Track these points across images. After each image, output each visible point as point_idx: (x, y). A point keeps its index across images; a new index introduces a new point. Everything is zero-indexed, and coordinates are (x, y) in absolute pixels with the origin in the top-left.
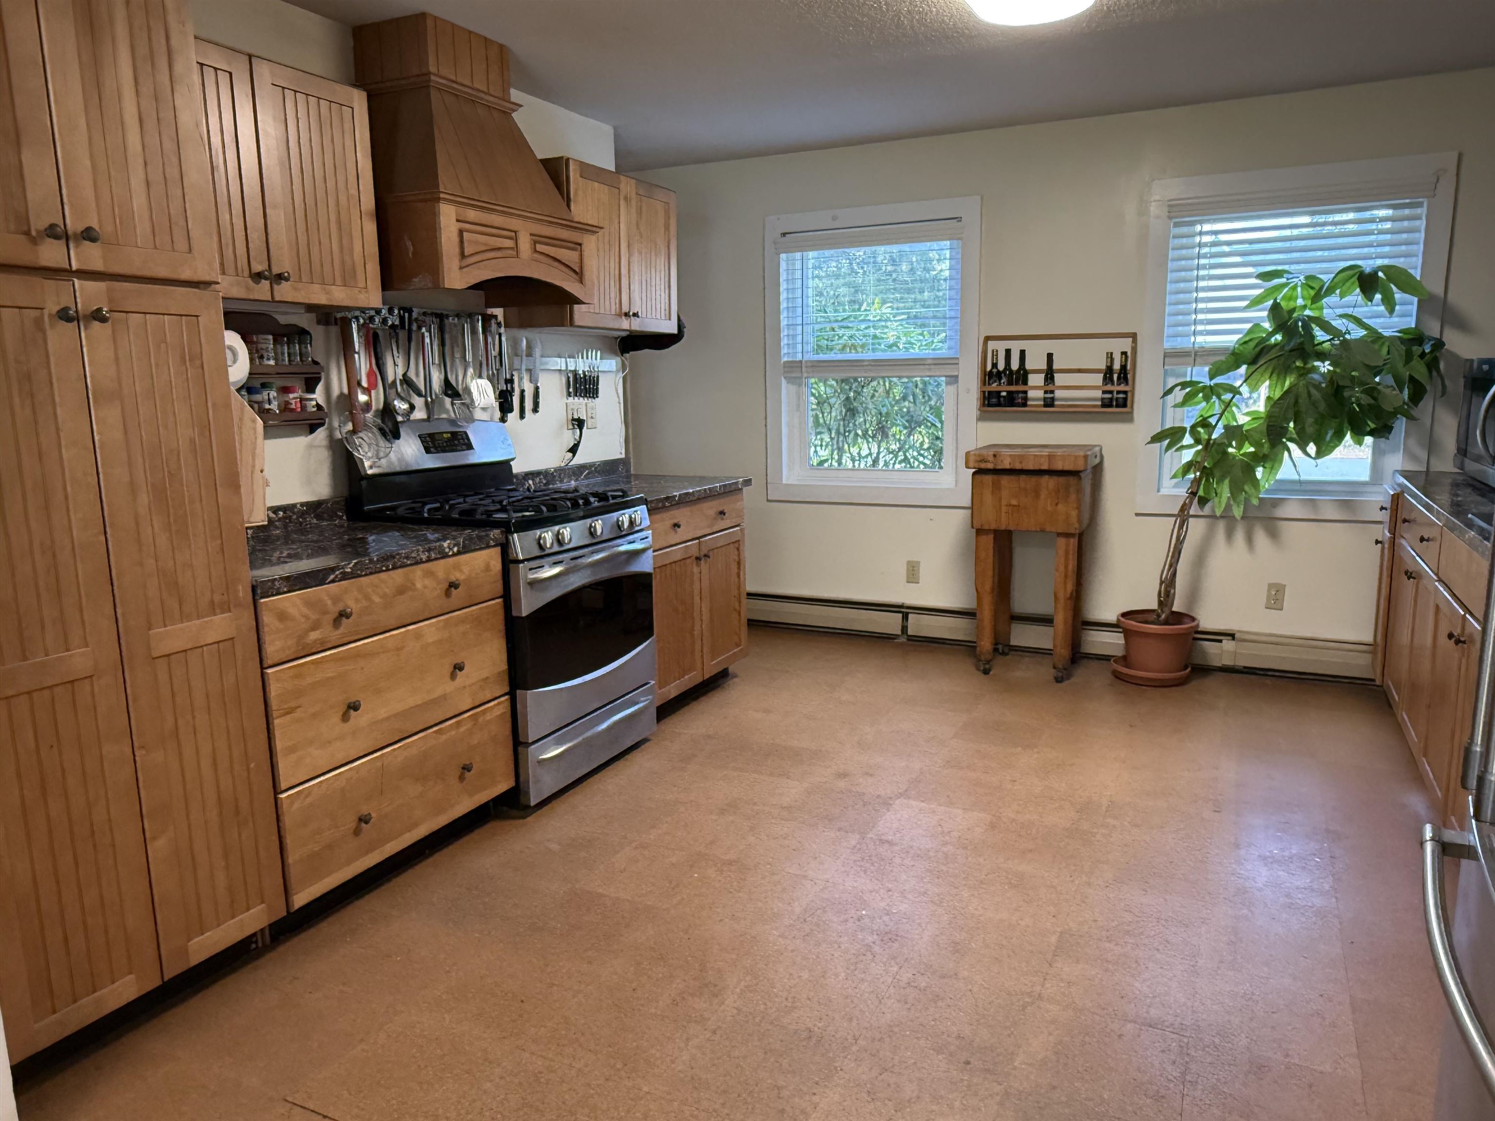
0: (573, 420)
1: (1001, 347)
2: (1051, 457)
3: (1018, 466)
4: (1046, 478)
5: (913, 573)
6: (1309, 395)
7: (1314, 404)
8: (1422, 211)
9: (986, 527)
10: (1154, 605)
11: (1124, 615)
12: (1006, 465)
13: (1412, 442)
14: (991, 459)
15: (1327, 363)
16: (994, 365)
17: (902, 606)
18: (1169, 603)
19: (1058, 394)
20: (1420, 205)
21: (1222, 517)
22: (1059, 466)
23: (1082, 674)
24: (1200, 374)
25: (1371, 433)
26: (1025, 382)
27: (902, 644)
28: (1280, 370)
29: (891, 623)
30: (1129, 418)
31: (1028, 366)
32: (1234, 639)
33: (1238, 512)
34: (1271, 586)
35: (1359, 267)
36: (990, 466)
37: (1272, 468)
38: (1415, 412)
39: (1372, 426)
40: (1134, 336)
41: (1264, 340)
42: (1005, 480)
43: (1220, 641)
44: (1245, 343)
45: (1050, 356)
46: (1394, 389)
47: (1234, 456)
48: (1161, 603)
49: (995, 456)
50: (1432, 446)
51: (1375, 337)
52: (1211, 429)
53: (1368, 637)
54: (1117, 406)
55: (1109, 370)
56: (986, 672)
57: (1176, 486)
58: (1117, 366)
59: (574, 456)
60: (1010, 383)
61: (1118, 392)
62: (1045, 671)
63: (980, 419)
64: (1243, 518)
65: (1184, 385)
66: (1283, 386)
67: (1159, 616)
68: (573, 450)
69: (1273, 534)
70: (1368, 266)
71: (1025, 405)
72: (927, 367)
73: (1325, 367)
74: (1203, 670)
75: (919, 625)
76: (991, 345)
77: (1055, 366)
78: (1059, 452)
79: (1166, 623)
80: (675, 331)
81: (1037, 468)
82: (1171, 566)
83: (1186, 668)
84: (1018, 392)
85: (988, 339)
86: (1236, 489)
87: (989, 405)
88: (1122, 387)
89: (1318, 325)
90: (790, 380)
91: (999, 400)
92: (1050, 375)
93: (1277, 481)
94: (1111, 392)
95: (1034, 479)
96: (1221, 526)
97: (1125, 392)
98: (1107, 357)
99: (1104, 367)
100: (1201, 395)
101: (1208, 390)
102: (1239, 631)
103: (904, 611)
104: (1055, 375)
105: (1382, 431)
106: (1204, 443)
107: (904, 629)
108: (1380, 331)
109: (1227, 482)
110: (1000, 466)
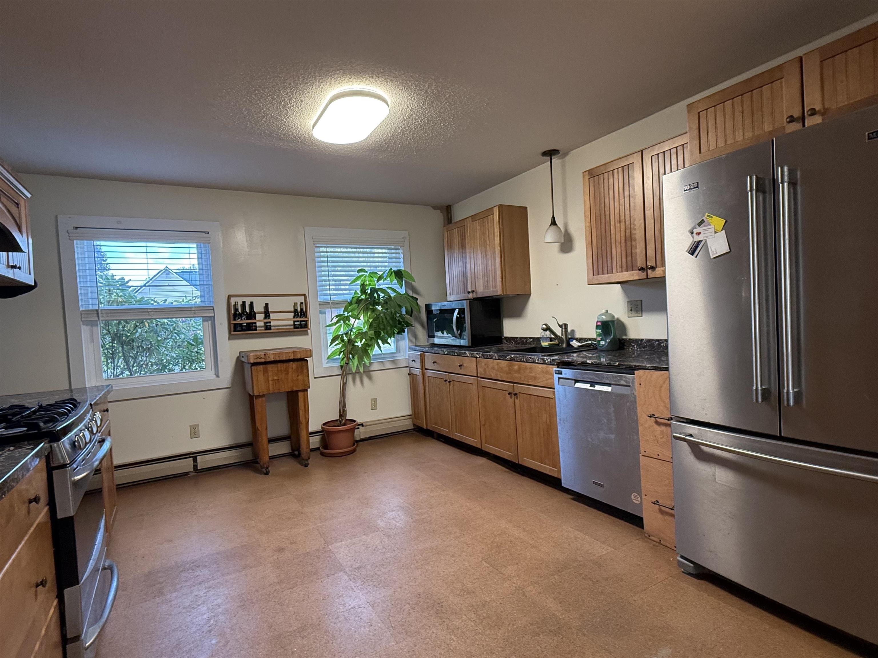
2: (294, 352)
4: (291, 363)
5: (194, 432)
8: (401, 251)
9: (261, 394)
11: (324, 424)
12: (272, 359)
17: (191, 453)
18: (343, 415)
19: (272, 323)
20: (398, 249)
21: (356, 373)
27: (194, 476)
29: (187, 465)
30: (307, 333)
31: (255, 310)
32: (363, 426)
33: (361, 370)
34: (372, 400)
35: (394, 270)
36: (262, 360)
37: (371, 350)
40: (305, 295)
41: (359, 298)
42: (270, 367)
44: (353, 298)
47: (358, 346)
49: (265, 355)
50: (415, 336)
51: (397, 296)
54: (301, 328)
56: (267, 473)
57: (328, 363)
58: (299, 309)
60: (247, 319)
61: (301, 321)
63: (231, 338)
67: (340, 422)
71: (256, 330)
72: (193, 312)
75: (203, 462)
76: (233, 300)
77: (270, 310)
79: (344, 424)
80: (33, 282)
81: (287, 358)
84: (252, 323)
85: (230, 296)
86: (360, 360)
87: (235, 331)
90: (85, 323)
91: (242, 328)
92: (267, 313)
94: (298, 321)
95: (285, 365)
97: (304, 321)
99: (293, 310)
101: (345, 318)
103: (194, 456)
104: (271, 314)
109: (356, 357)
110: (268, 360)
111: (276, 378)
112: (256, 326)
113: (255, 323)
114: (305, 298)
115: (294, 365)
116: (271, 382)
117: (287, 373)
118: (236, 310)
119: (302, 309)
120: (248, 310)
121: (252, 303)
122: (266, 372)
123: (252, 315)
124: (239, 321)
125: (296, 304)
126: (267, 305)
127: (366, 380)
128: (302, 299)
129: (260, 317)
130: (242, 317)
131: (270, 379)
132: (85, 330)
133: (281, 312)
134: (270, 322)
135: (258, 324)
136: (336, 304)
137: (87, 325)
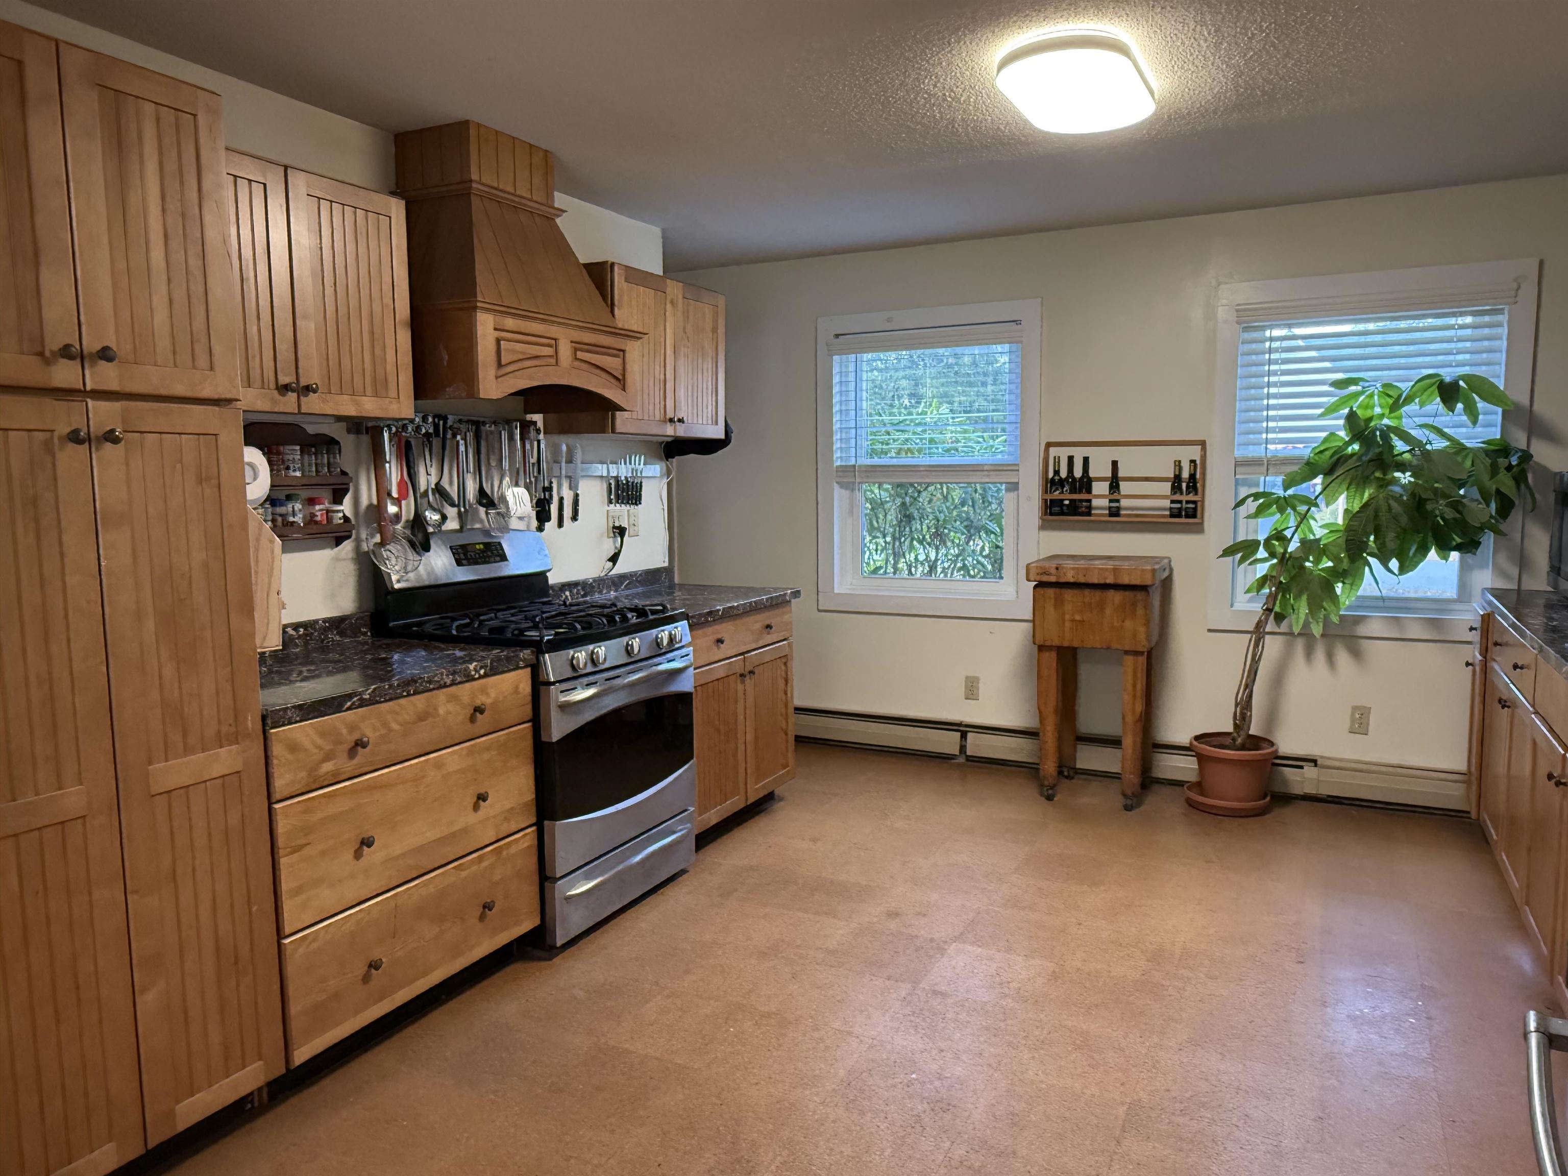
0: (614, 527)
1: (1063, 453)
2: (1115, 571)
3: (1082, 580)
4: (1111, 593)
5: (971, 690)
6: (1390, 509)
7: (1395, 518)
8: (1503, 318)
9: (1048, 643)
10: (1229, 728)
11: (1197, 738)
12: (1070, 577)
13: (1502, 559)
14: (1053, 571)
15: (1408, 474)
16: (1057, 472)
17: (960, 725)
18: (1245, 727)
19: (1124, 503)
20: (1500, 312)
21: (1299, 634)
22: (1125, 580)
23: (1154, 801)
24: (1274, 484)
25: (1457, 548)
26: (1089, 491)
27: (959, 765)
28: (1358, 481)
29: (948, 742)
30: (1199, 529)
31: (1092, 474)
32: (1316, 765)
33: (1317, 630)
34: (1355, 708)
35: (1437, 375)
36: (1053, 579)
37: (1352, 585)
38: (1503, 527)
39: (1459, 540)
40: (1203, 444)
41: (1340, 449)
42: (1068, 594)
43: (1301, 767)
44: (1321, 452)
45: (1115, 464)
46: (1480, 503)
47: (1311, 572)
48: (1236, 725)
49: (1057, 568)
50: (1523, 562)
51: (1460, 449)
52: (1286, 542)
53: (1462, 766)
54: (1187, 516)
55: (1177, 478)
56: (1050, 798)
57: (1251, 600)
58: (1185, 475)
59: (614, 564)
60: (1073, 491)
61: (1187, 502)
62: (1112, 797)
63: (1042, 528)
64: (1322, 635)
65: (1256, 496)
66: (1362, 498)
67: (1234, 740)
68: (614, 559)
69: (1356, 654)
70: (1448, 375)
71: (1089, 514)
72: (986, 473)
73: (1405, 478)
74: (1284, 799)
75: (977, 745)
76: (1053, 451)
77: (1121, 474)
78: (1126, 565)
79: (1243, 748)
80: (722, 436)
81: (1102, 582)
82: (1246, 686)
83: (1265, 797)
84: (1081, 501)
85: (1049, 445)
86: (1315, 606)
87: (1051, 514)
88: (1191, 497)
89: (1396, 435)
90: (842, 485)
91: (1062, 510)
92: (1114, 483)
93: (1359, 598)
94: (1180, 502)
95: (1098, 594)
96: (1300, 645)
97: (1195, 502)
98: (1175, 466)
99: (1172, 476)
100: (1275, 506)
101: (1282, 501)
102: (1322, 757)
103: (963, 729)
104: (1121, 483)
105: (1469, 546)
106: (1279, 556)
107: (963, 749)
108: (1462, 441)
109: (1304, 598)
110: (1062, 580)
111: (1078, 617)
112: (1090, 508)
113: (1089, 501)
114: (1204, 449)
117: (1102, 610)
119: (1192, 476)
120: (1078, 473)
121: (1086, 460)
122: (1060, 602)
123: (1086, 483)
125: (1178, 464)
128: (1194, 453)
129: (1100, 488)
131: (1067, 617)
133: (1147, 479)
134: (1118, 501)
135: (1095, 502)
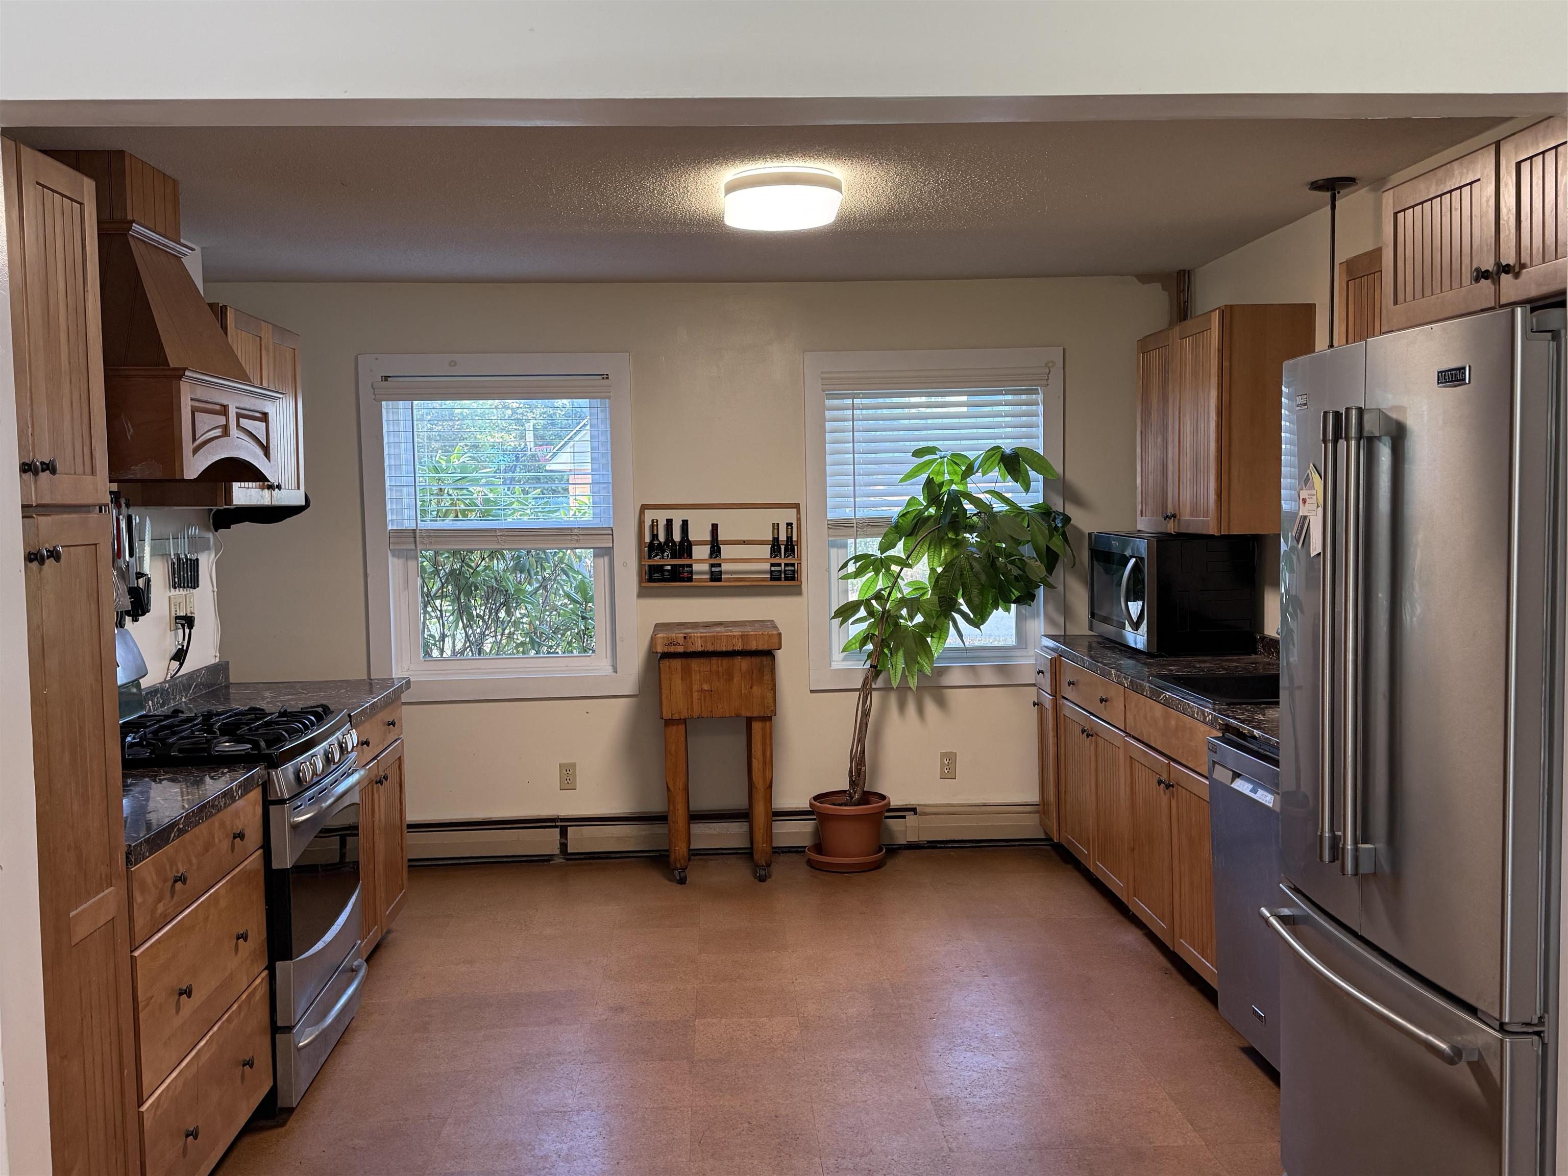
0: (177, 618)
2: (743, 637)
3: (710, 648)
4: (739, 660)
5: (567, 779)
8: (1039, 397)
9: (676, 717)
11: (816, 799)
12: (698, 647)
13: (1050, 608)
14: (681, 641)
17: (559, 819)
19: (725, 567)
20: (1035, 392)
21: (899, 689)
22: (753, 646)
26: (690, 556)
27: (562, 865)
29: (547, 842)
30: (798, 592)
31: (692, 537)
32: (916, 814)
33: (913, 683)
34: (943, 755)
35: (998, 448)
36: (680, 649)
37: (939, 638)
39: (1017, 593)
40: (797, 506)
41: (921, 512)
42: (695, 664)
43: (904, 817)
44: (904, 515)
46: (1037, 561)
47: (907, 627)
48: (853, 783)
49: (685, 638)
50: (1066, 611)
51: (1019, 512)
52: (883, 601)
53: (1035, 798)
54: (786, 579)
55: (776, 542)
56: (682, 881)
57: (845, 659)
58: (783, 537)
59: (181, 665)
60: (674, 556)
61: (786, 565)
63: (640, 595)
64: (916, 689)
65: (857, 558)
66: (940, 558)
67: (851, 796)
68: (180, 656)
69: (941, 702)
70: (1008, 446)
71: (690, 579)
72: (575, 537)
73: (972, 538)
75: (579, 840)
76: (649, 515)
77: (721, 538)
78: (748, 630)
79: (858, 803)
80: (303, 503)
81: (730, 649)
82: (859, 741)
83: (880, 850)
84: (683, 566)
85: (644, 508)
86: (911, 660)
87: (651, 580)
88: (790, 560)
89: (965, 498)
90: (397, 554)
91: (663, 576)
92: (715, 547)
94: (780, 565)
95: (725, 662)
97: (793, 565)
98: (773, 529)
99: (770, 538)
100: (872, 567)
101: (878, 562)
102: (919, 805)
103: (562, 824)
104: (721, 547)
105: (1026, 598)
106: (878, 616)
107: (564, 846)
108: (1019, 505)
109: (901, 653)
110: (691, 649)
111: (706, 687)
112: (691, 573)
113: (691, 566)
114: (798, 512)
115: (743, 664)
116: (696, 695)
117: (730, 678)
118: (654, 536)
119: (789, 538)
120: (677, 537)
121: (685, 523)
122: (687, 673)
123: (685, 548)
124: (657, 561)
125: (776, 527)
126: (715, 527)
127: (930, 707)
128: (790, 515)
129: (701, 552)
130: (663, 552)
131: (695, 688)
132: (394, 565)
133: (744, 542)
134: (720, 565)
135: (696, 567)
136: (866, 527)
137: (399, 557)
